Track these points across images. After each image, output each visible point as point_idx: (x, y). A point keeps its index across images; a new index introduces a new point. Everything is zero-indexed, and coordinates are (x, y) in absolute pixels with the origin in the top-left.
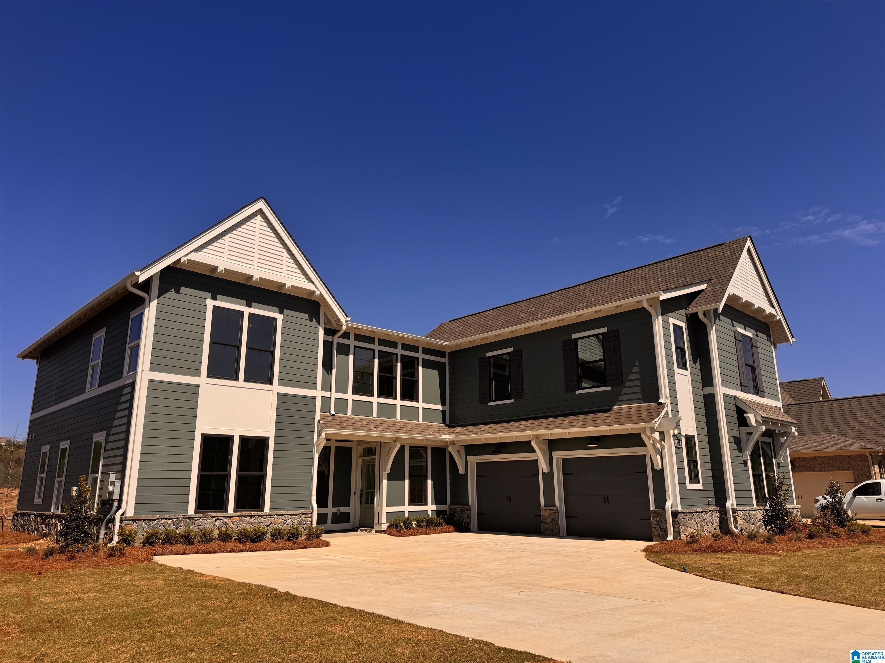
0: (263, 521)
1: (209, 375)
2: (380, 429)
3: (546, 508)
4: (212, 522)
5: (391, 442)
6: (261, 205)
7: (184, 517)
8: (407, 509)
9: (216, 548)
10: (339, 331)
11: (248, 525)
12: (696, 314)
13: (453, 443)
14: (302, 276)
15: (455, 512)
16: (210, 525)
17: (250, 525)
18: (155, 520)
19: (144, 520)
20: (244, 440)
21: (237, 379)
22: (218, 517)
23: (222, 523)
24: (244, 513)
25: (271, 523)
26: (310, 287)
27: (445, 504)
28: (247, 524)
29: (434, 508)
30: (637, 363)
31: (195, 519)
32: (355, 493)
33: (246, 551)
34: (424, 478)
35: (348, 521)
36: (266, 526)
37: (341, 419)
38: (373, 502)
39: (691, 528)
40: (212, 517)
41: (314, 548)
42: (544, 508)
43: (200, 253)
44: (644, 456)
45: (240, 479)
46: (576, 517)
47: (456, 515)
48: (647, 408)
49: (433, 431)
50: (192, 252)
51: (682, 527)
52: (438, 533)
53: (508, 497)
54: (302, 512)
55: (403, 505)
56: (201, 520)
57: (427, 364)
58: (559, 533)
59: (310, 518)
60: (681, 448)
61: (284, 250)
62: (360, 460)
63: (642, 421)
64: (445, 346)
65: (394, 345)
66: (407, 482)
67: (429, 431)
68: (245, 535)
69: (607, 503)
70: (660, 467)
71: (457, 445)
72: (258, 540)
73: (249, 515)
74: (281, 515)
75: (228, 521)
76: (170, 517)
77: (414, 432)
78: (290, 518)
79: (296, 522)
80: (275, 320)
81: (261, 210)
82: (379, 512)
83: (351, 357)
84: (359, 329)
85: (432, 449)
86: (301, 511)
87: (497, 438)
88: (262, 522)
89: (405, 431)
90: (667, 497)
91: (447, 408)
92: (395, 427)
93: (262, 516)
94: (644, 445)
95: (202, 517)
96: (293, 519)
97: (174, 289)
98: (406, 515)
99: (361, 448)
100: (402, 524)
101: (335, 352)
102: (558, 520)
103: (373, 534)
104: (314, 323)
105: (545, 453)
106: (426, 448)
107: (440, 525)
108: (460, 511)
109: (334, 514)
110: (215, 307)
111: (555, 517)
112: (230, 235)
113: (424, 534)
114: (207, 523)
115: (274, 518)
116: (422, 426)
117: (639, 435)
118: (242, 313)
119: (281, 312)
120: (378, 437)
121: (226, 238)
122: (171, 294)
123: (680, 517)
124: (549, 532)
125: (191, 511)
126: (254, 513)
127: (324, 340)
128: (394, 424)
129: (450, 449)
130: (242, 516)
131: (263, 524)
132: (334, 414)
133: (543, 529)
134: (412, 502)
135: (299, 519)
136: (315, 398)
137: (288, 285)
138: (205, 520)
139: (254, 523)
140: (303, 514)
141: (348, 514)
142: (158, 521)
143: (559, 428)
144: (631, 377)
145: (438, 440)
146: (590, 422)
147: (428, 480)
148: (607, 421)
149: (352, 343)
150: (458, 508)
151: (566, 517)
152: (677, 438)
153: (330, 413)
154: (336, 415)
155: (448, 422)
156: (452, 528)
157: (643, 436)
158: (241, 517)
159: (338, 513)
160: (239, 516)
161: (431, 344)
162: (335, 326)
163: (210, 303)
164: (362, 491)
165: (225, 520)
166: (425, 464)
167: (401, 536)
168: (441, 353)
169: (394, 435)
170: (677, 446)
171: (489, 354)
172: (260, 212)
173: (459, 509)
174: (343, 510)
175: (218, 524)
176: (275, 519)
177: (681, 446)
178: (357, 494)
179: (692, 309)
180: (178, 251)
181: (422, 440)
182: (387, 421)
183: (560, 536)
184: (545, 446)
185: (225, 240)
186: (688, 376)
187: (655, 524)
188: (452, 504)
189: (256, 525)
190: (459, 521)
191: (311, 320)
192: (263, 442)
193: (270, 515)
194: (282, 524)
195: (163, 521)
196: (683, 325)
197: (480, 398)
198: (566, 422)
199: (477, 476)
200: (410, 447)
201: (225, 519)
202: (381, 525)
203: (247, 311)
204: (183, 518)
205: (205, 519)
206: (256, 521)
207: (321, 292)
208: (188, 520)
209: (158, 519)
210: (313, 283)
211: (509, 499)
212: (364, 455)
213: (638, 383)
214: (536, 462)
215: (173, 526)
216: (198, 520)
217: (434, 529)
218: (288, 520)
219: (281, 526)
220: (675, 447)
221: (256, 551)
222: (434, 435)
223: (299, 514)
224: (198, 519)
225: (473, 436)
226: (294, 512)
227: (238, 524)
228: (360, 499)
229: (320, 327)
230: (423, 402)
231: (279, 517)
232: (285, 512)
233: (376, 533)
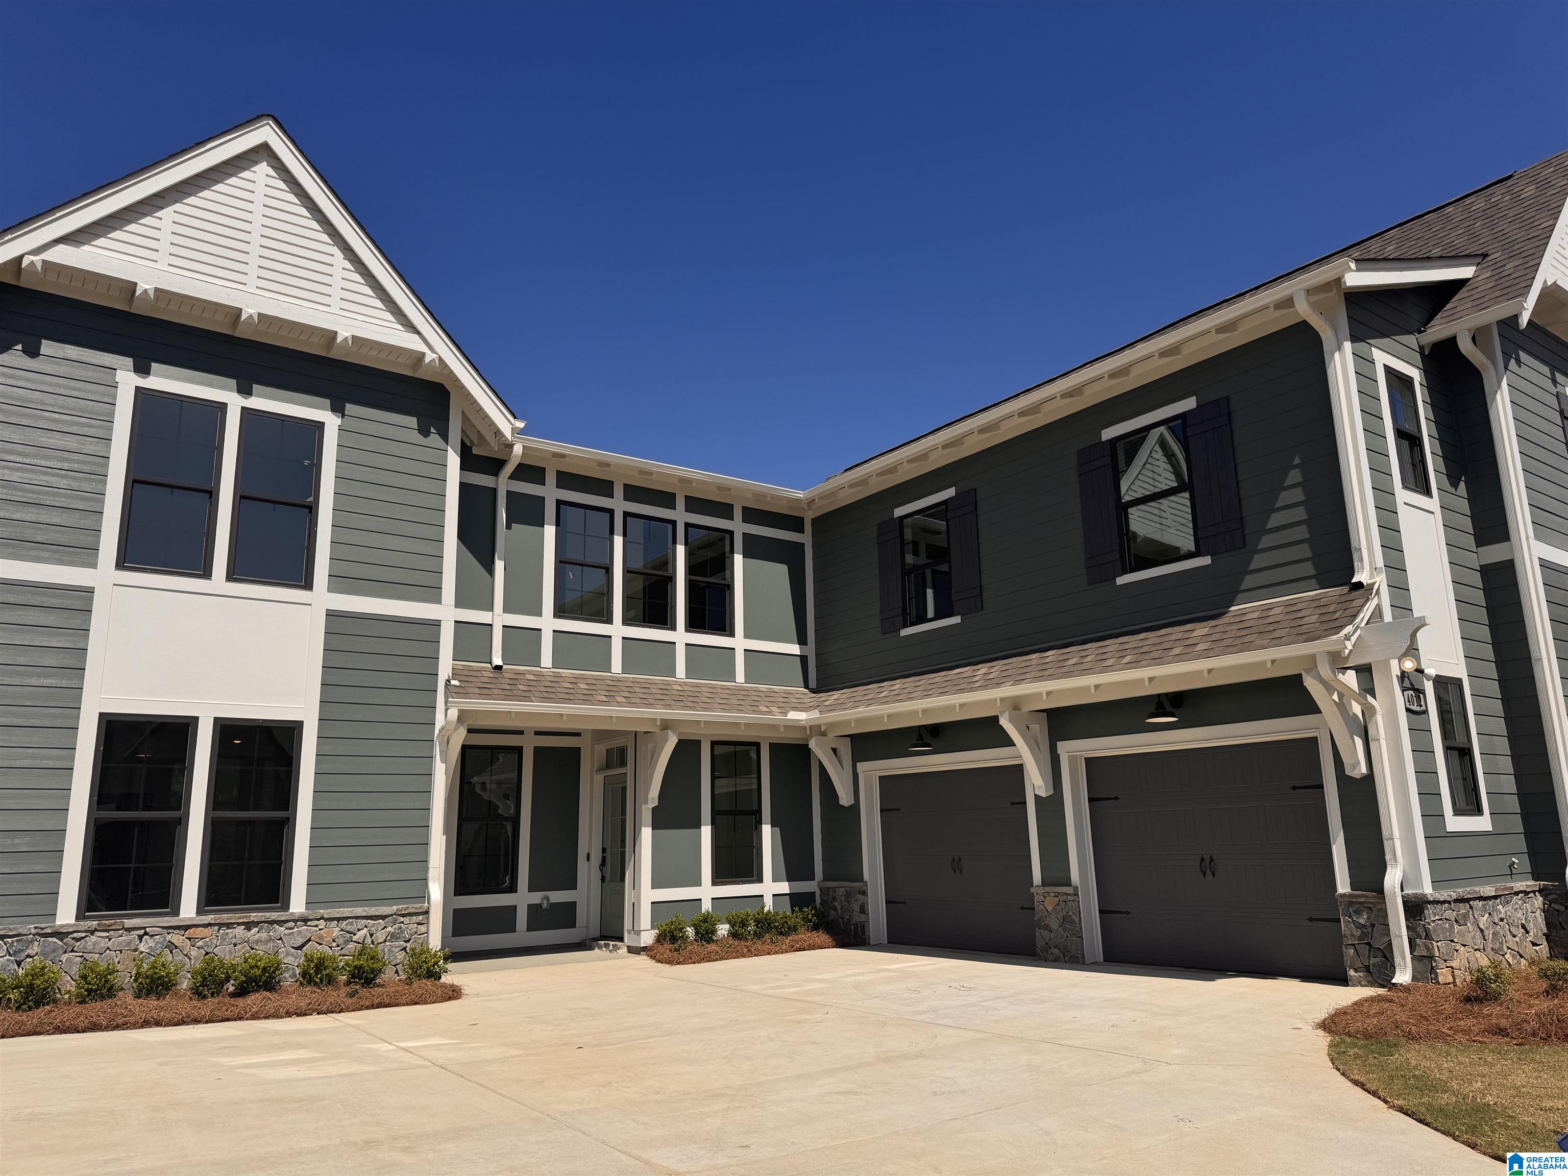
0: (285, 935)
1: (124, 564)
2: (619, 699)
3: (1047, 889)
4: (129, 943)
5: (658, 731)
6: (265, 133)
7: (42, 930)
8: (706, 893)
9: (99, 1016)
10: (506, 461)
11: (239, 947)
12: (1451, 342)
13: (818, 731)
14: (389, 316)
15: (834, 899)
16: (121, 951)
20: (228, 729)
21: (206, 573)
22: (145, 928)
23: (160, 946)
24: (225, 917)
25: (309, 940)
26: (412, 342)
27: (812, 878)
28: (235, 945)
29: (782, 887)
31: (78, 935)
32: (588, 855)
33: (196, 1021)
34: (754, 817)
35: (573, 925)
36: (293, 947)
37: (517, 678)
38: (623, 879)
39: (1464, 946)
40: (129, 930)
42: (1041, 890)
43: (82, 246)
44: (1314, 741)
45: (213, 828)
46: (1128, 913)
47: (836, 904)
48: (1317, 604)
49: (768, 704)
50: (53, 240)
51: (1439, 944)
52: (782, 953)
53: (954, 860)
54: (398, 910)
55: (698, 883)
56: (97, 937)
57: (756, 548)
58: (1084, 956)
59: (423, 924)
60: (1425, 712)
61: (335, 250)
62: (599, 778)
63: (1304, 637)
64: (798, 500)
65: (666, 499)
66: (706, 831)
67: (757, 704)
69: (1209, 873)
70: (1364, 770)
71: (831, 736)
72: (250, 989)
73: (241, 921)
74: (338, 919)
75: (176, 938)
77: (716, 706)
78: (366, 927)
79: (380, 936)
80: (320, 426)
81: (265, 147)
82: (634, 903)
83: (550, 531)
84: (563, 456)
85: (773, 747)
86: (395, 908)
87: (916, 712)
88: (281, 939)
89: (690, 704)
90: (1388, 857)
91: (811, 650)
92: (667, 696)
93: (281, 923)
94: (1312, 708)
95: (100, 930)
96: (373, 929)
97: (20, 344)
98: (707, 906)
99: (601, 749)
100: (690, 931)
101: (503, 516)
102: (1077, 921)
103: (624, 957)
104: (434, 439)
105: (1038, 745)
106: (757, 745)
107: (794, 929)
108: (845, 895)
109: (533, 909)
110: (138, 389)
111: (1070, 913)
112: (175, 205)
113: (744, 956)
114: (113, 945)
115: (317, 926)
116: (743, 693)
117: (1297, 679)
118: (222, 407)
119: (338, 409)
120: (614, 720)
121: (167, 214)
122: (13, 355)
123: (1431, 914)
124: (1056, 951)
125: (67, 914)
126: (254, 916)
127: (461, 481)
128: (665, 689)
129: (812, 744)
130: (220, 925)
131: (283, 941)
132: (501, 664)
133: (1040, 943)
134: (719, 877)
135: (389, 929)
136: (437, 624)
137: (344, 333)
138: (107, 937)
139: (257, 942)
140: (404, 915)
141: (571, 907)
143: (1069, 674)
144: (1277, 520)
145: (779, 725)
146: (1152, 655)
147: (763, 826)
148: (1201, 647)
149: (550, 493)
150: (841, 887)
151: (1101, 912)
152: (1411, 684)
153: (491, 663)
154: (505, 667)
155: (813, 683)
157: (1309, 683)
158: (216, 928)
159: (545, 905)
160: (210, 925)
161: (764, 497)
162: (492, 450)
163: (126, 380)
164: (604, 850)
165: (169, 937)
166: (755, 787)
167: (678, 963)
168: (794, 523)
169: (660, 712)
170: (1412, 707)
171: (899, 512)
172: (264, 151)
173: (841, 891)
174: (558, 896)
175: (147, 946)
176: (320, 930)
177: (1424, 708)
178: (592, 857)
179: (1438, 330)
181: (736, 725)
182: (647, 681)
183: (1084, 963)
184: (1039, 729)
185: (161, 219)
186: (1433, 513)
187: (1352, 935)
188: (826, 878)
190: (843, 918)
191: (424, 432)
192: (285, 733)
193: (305, 920)
194: (341, 941)
196: (1415, 374)
197: (882, 620)
198: (1089, 659)
199: (881, 810)
200: (714, 744)
201: (169, 934)
202: (638, 933)
203: (235, 402)
204: (40, 934)
205: (108, 933)
206: (263, 935)
207: (439, 356)
208: (53, 939)
210: (418, 333)
211: (957, 865)
212: (608, 765)
214: (1018, 770)
216: (88, 938)
217: (772, 942)
218: (359, 930)
219: (338, 946)
220: (1408, 710)
221: (228, 1020)
222: (770, 713)
223: (392, 915)
224: (82, 936)
225: (862, 711)
226: (376, 911)
227: (208, 946)
228: (602, 871)
229: (449, 449)
230: (747, 636)
231: (332, 926)
232: (350, 912)
233: (629, 952)
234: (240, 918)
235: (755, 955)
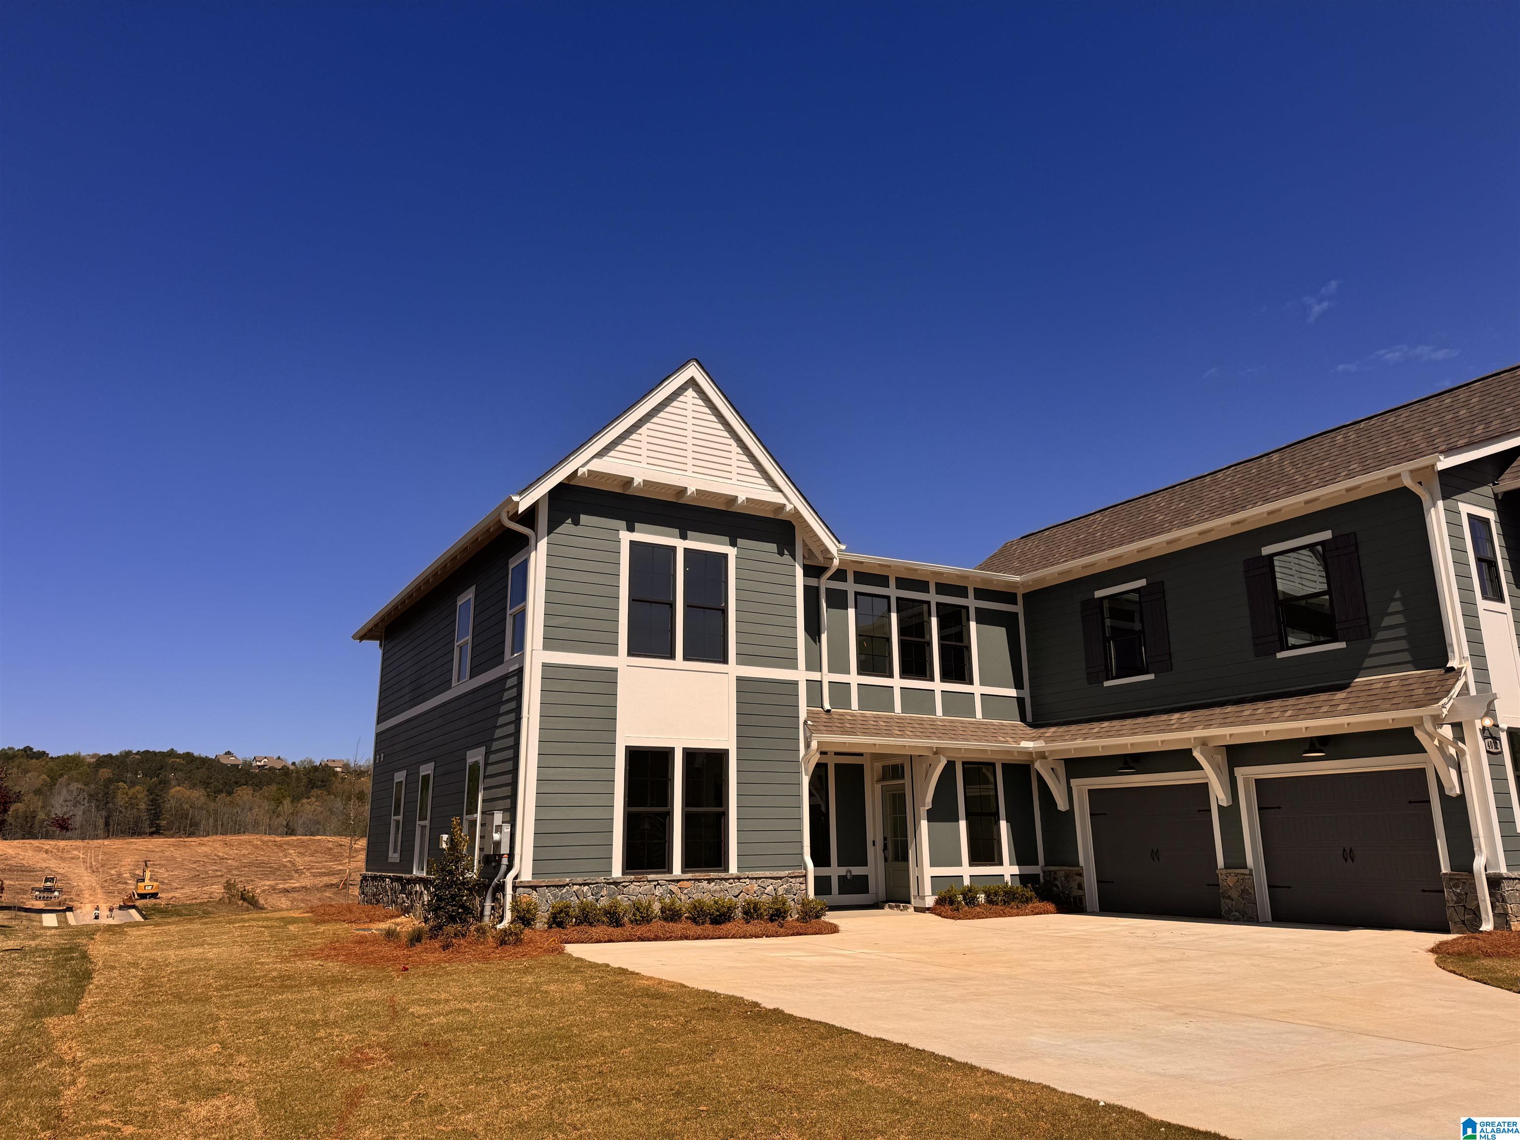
0: (728, 888)
1: (631, 653)
2: (908, 733)
3: (1229, 871)
4: (650, 890)
5: (931, 755)
6: (693, 371)
7: (606, 880)
8: (966, 871)
9: (658, 932)
10: (828, 568)
11: (706, 894)
13: (1042, 755)
14: (763, 482)
15: (1055, 879)
16: (646, 895)
17: (708, 894)
18: (564, 886)
19: (547, 886)
20: (690, 755)
21: (672, 656)
22: (657, 881)
23: (665, 892)
24: (698, 875)
25: (742, 892)
26: (778, 498)
27: (1036, 863)
28: (703, 893)
29: (1015, 870)
30: (1398, 595)
31: (624, 884)
32: (874, 842)
33: (706, 938)
34: (993, 818)
35: (866, 891)
36: (733, 896)
37: (841, 718)
38: (906, 858)
40: (649, 881)
41: (813, 934)
42: (1225, 871)
43: (605, 458)
44: (1422, 770)
45: (687, 818)
46: (1289, 887)
47: (1058, 883)
48: (1422, 680)
49: (1004, 735)
50: (593, 457)
51: (1512, 905)
52: (1026, 915)
53: (1153, 851)
54: (789, 874)
55: (960, 864)
56: (632, 886)
57: (984, 617)
58: (1258, 916)
59: (803, 884)
60: (1501, 752)
61: (732, 442)
62: (878, 787)
63: (1415, 704)
64: (1016, 583)
65: (922, 586)
66: (963, 824)
67: (996, 735)
68: (701, 911)
69: (1349, 860)
70: (1458, 791)
71: (1050, 759)
72: (722, 920)
73: (706, 878)
74: (756, 878)
75: (673, 887)
76: (586, 882)
77: (969, 737)
78: (772, 884)
79: (781, 891)
80: (725, 556)
81: (692, 379)
82: (917, 877)
83: (851, 612)
84: (862, 563)
85: (1004, 765)
86: (787, 872)
87: (1126, 745)
88: (727, 890)
89: (952, 736)
90: (1476, 849)
91: (1026, 693)
92: (934, 730)
93: (726, 880)
94: (1421, 750)
95: (634, 881)
96: (776, 886)
97: (570, 519)
98: (967, 882)
99: (878, 765)
100: (960, 898)
101: (824, 605)
102: (1253, 892)
103: (911, 914)
104: (787, 558)
105: (1220, 769)
106: (993, 765)
107: (1028, 900)
108: (1064, 877)
109: (841, 878)
110: (632, 543)
111: (1247, 887)
112: (648, 425)
113: (1001, 916)
114: (642, 891)
115: (745, 883)
116: (984, 726)
117: (1409, 731)
118: (674, 549)
119: (733, 544)
120: (907, 748)
121: (643, 430)
122: (567, 527)
123: (1507, 886)
124: (1237, 914)
125: (617, 871)
126: (713, 875)
127: (804, 585)
128: (933, 723)
129: (1037, 765)
130: (695, 880)
131: (728, 893)
132: (830, 708)
133: (1224, 908)
134: (975, 860)
135: (785, 886)
136: (796, 683)
137: (741, 498)
138: (639, 886)
139: (715, 891)
140: (792, 877)
141: (865, 878)
142: (568, 887)
143: (1246, 723)
144: (1387, 621)
145: (1014, 751)
146: (1308, 711)
147: (1001, 821)
148: (1342, 707)
149: (850, 587)
150: (1061, 871)
151: (1269, 887)
152: (1490, 734)
153: (822, 708)
154: (833, 710)
155: (1029, 718)
156: (1051, 906)
157: (1418, 734)
158: (693, 882)
159: (849, 877)
160: (690, 880)
161: (990, 581)
162: (821, 561)
163: (626, 537)
164: (885, 839)
166: (992, 793)
167: (959, 919)
168: (1008, 597)
169: (935, 743)
170: (1491, 750)
171: (1099, 594)
172: (692, 383)
173: (1062, 874)
174: (857, 871)
175: (659, 892)
176: (747, 885)
178: (877, 843)
179: (1507, 482)
180: (572, 458)
181: (984, 751)
182: (920, 719)
183: (1258, 922)
184: (1221, 758)
185: (641, 434)
186: (1506, 614)
187: (1452, 900)
188: (1047, 864)
189: (718, 895)
190: (1064, 893)
191: (781, 553)
192: (718, 757)
193: (739, 879)
194: (759, 893)
195: (576, 887)
196: (1491, 516)
197: (1088, 674)
198: (1259, 711)
199: (1091, 814)
201: (669, 884)
202: (923, 898)
203: (681, 545)
204: (606, 883)
205: (638, 884)
206: (718, 887)
207: (794, 506)
208: (612, 886)
209: (568, 885)
210: (781, 491)
211: (1155, 855)
212: (884, 778)
213: (1402, 632)
214: (1205, 787)
215: (591, 897)
216: (627, 886)
217: (1018, 907)
218: (768, 886)
219: (757, 896)
220: (1488, 751)
221: (720, 938)
222: (1007, 742)
223: (786, 877)
224: (628, 884)
225: (1079, 743)
226: (777, 873)
227: (689, 893)
228: (884, 853)
229: (797, 565)
230: (982, 683)
231: (753, 883)
232: (763, 874)
233: (915, 911)
234: (705, 876)
235: (1009, 916)
